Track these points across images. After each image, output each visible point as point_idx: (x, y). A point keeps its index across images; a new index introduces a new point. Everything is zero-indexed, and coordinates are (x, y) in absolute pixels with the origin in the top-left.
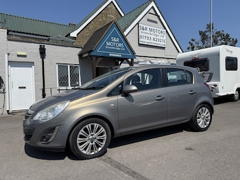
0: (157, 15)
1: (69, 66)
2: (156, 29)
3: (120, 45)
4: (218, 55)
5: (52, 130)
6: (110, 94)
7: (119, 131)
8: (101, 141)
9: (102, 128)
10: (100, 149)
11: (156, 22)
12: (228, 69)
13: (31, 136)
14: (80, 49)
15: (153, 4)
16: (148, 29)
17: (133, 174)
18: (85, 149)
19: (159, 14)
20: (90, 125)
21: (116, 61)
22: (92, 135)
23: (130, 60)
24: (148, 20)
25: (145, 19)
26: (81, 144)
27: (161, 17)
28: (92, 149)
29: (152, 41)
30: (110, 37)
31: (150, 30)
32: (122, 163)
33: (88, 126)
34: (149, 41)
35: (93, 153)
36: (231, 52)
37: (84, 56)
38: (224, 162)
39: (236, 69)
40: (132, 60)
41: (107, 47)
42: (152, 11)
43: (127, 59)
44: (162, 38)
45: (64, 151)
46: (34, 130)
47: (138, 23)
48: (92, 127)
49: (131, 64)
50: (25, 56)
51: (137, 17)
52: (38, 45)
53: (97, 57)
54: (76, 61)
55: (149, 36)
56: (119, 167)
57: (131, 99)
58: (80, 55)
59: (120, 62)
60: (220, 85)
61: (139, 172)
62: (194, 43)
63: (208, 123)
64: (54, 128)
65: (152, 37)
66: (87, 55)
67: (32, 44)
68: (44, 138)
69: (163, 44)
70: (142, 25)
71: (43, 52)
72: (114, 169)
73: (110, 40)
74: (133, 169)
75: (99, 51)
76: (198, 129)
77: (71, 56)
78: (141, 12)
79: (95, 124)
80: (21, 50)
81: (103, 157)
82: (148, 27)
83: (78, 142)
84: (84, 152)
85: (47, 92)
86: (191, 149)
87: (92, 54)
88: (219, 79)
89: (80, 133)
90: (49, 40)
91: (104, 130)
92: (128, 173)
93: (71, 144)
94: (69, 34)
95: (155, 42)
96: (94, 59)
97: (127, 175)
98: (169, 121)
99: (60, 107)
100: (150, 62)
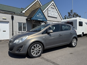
0: (54, 6)
1: (22, 23)
2: (54, 11)
3: (42, 16)
4: (76, 20)
5: (21, 47)
6: (43, 33)
7: (46, 47)
8: (40, 51)
9: (40, 46)
10: (39, 54)
11: (54, 9)
12: (79, 25)
13: (13, 49)
14: (27, 17)
15: (53, 2)
16: (51, 11)
17: (54, 63)
18: (34, 54)
19: (55, 6)
20: (36, 45)
21: (40, 22)
22: (37, 49)
23: (45, 22)
24: (51, 8)
25: (50, 7)
26: (32, 52)
27: (56, 7)
28: (36, 54)
29: (53, 15)
30: (38, 13)
31: (52, 11)
32: (48, 59)
33: (35, 45)
34: (51, 15)
35: (37, 56)
36: (81, 20)
37: (28, 20)
38: (85, 58)
39: (82, 26)
40: (46, 22)
41: (37, 17)
42: (53, 4)
43: (44, 21)
44: (56, 14)
45: (26, 55)
46: (14, 47)
47: (48, 9)
48: (37, 45)
49: (46, 23)
50: (6, 19)
51: (47, 6)
52: (11, 15)
53: (34, 20)
54: (25, 21)
55: (52, 13)
56: (47, 60)
57: (50, 35)
58: (27, 20)
59: (41, 22)
60: (77, 31)
61: (55, 62)
62: (66, 17)
63: (76, 44)
64: (22, 46)
65: (53, 14)
66: (29, 19)
67: (9, 15)
68: (18, 50)
69: (56, 16)
70: (49, 9)
71: (13, 18)
72: (46, 61)
73: (38, 14)
74: (53, 61)
75: (34, 18)
76: (72, 47)
77: (23, 20)
78: (49, 5)
79: (38, 45)
80: (4, 17)
81: (40, 57)
82: (51, 10)
83: (31, 51)
84: (34, 55)
85: (14, 33)
86: (72, 54)
87: (32, 19)
88: (76, 29)
89: (32, 48)
90: (15, 13)
91: (41, 47)
92: (51, 63)
93: (29, 52)
94: (22, 12)
95: (54, 16)
96: (32, 21)
97: (51, 64)
98: (63, 43)
99: (25, 38)
100: (52, 23)
